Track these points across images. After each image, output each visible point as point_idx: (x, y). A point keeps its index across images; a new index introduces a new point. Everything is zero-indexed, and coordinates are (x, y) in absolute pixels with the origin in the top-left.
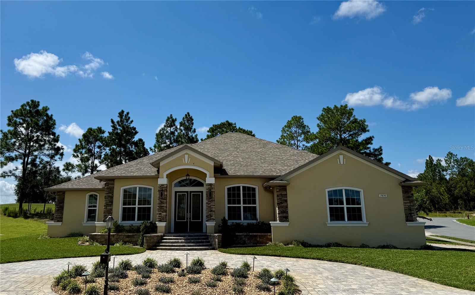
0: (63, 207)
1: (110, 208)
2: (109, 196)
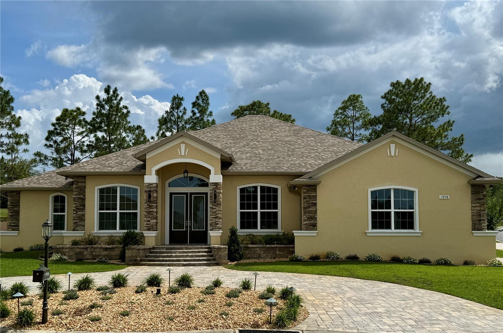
0: (19, 213)
1: (81, 213)
2: (80, 198)
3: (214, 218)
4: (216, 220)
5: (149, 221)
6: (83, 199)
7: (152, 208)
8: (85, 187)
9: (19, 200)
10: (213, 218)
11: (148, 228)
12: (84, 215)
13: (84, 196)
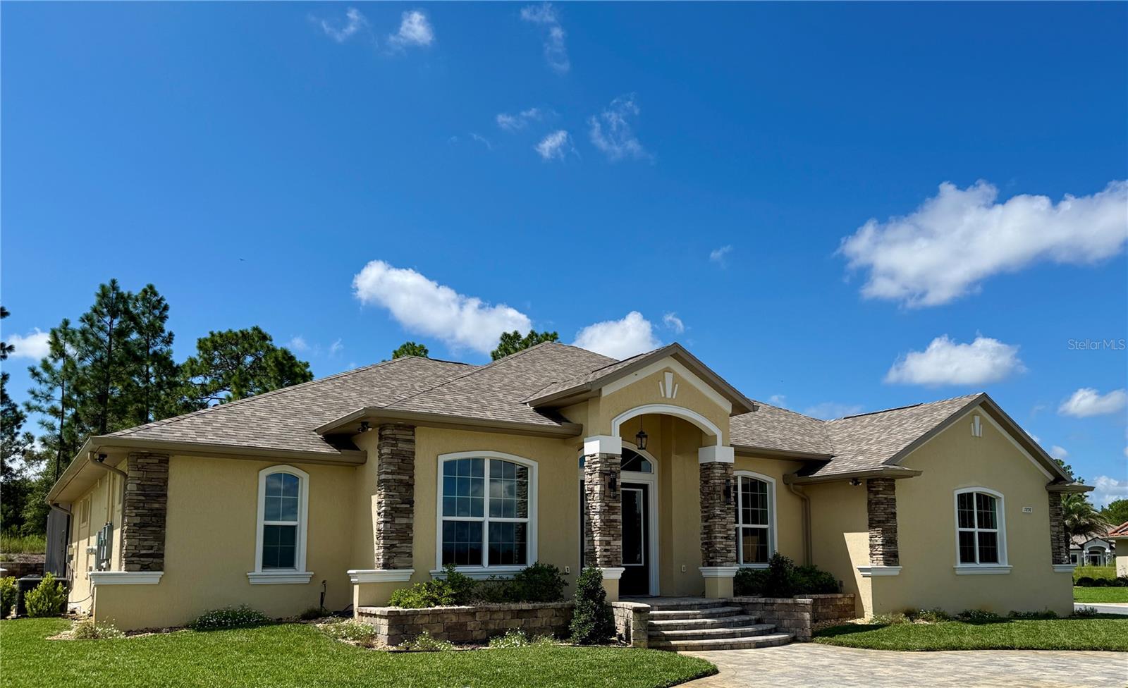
3: (725, 538)
4: (728, 543)
5: (608, 543)
6: (410, 486)
7: (613, 514)
8: (413, 453)
9: (166, 481)
10: (722, 538)
11: (606, 559)
12: (409, 527)
13: (412, 477)
